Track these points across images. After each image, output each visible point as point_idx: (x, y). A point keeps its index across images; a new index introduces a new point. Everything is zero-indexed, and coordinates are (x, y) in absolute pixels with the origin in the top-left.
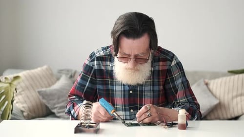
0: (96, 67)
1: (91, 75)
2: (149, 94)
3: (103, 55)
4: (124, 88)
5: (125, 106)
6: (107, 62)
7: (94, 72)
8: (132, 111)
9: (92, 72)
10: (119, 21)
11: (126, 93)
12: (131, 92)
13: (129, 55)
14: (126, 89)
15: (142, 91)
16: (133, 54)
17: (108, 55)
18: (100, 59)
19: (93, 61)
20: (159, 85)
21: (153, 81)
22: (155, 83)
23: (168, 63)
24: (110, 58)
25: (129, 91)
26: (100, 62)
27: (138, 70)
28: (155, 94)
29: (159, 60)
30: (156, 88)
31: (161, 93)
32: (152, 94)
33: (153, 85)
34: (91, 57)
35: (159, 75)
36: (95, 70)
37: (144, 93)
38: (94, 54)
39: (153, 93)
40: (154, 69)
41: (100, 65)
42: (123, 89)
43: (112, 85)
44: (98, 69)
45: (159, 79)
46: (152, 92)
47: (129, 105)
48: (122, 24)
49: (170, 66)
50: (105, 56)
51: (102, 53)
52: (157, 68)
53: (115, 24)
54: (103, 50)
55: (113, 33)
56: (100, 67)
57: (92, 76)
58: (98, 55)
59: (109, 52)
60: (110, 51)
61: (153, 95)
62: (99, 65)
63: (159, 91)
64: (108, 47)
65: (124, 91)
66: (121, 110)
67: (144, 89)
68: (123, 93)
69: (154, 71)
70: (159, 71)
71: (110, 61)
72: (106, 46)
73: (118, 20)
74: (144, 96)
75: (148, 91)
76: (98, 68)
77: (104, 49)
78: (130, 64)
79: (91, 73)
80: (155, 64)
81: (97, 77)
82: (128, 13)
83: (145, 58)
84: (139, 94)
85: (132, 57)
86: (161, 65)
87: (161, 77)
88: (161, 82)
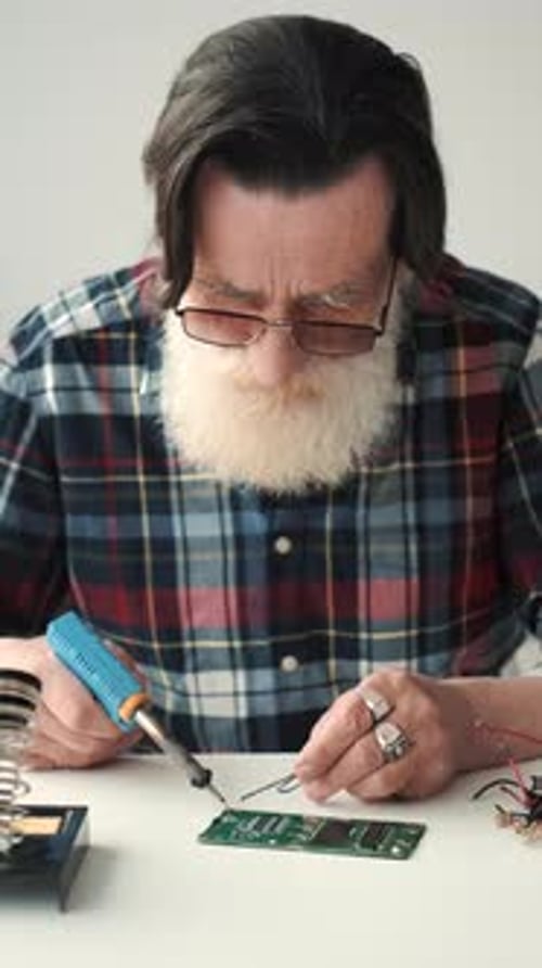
0: (51, 402)
1: (21, 450)
2: (394, 549)
3: (96, 323)
4: (237, 522)
5: (244, 636)
6: (119, 369)
7: (38, 434)
8: (289, 663)
9: (27, 435)
10: (197, 72)
11: (250, 555)
12: (283, 545)
13: (257, 300)
14: (247, 530)
15: (352, 532)
16: (280, 294)
17: (126, 326)
18: (79, 350)
19: (32, 362)
20: (456, 492)
21: (418, 472)
22: (430, 480)
23: (507, 348)
24: (142, 345)
25: (272, 537)
26: (79, 369)
27: (311, 396)
28: (432, 547)
29: (447, 339)
30: (439, 512)
31: (470, 541)
32: (413, 548)
33: (420, 496)
34: (19, 341)
36: (47, 422)
37: (361, 550)
38: (41, 323)
39: (422, 541)
40: (419, 392)
41: (76, 389)
42: (229, 531)
43: (161, 508)
44: (64, 418)
45: (455, 453)
46: (413, 538)
47: (274, 629)
48: (210, 89)
49: (516, 366)
50: (107, 328)
51: (87, 317)
52: (437, 390)
53: (174, 95)
54: (93, 294)
55: (157, 158)
56: (77, 402)
57: (24, 462)
58: (60, 327)
59: (132, 305)
60: (136, 299)
61: (422, 555)
62: (67, 389)
63: (457, 528)
64: (122, 277)
65: (240, 541)
66: (224, 659)
67: (360, 526)
68: (231, 556)
69: (418, 407)
70: (451, 405)
71: (140, 362)
72: (109, 269)
73: (191, 64)
74: (362, 570)
75: (386, 531)
76: (66, 410)
77: (100, 288)
78: (259, 358)
79: (16, 438)
80: (427, 361)
81: (61, 462)
82: (256, 23)
83: (360, 320)
84: (335, 558)
85: (274, 312)
86: (462, 365)
87: (466, 446)
88: (469, 476)
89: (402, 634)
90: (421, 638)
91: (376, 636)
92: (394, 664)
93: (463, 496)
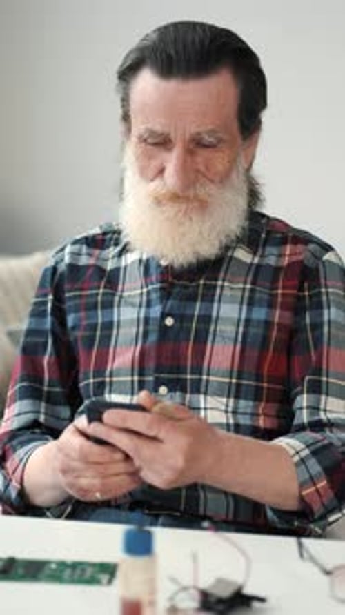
2: (230, 329)
5: (141, 374)
8: (163, 390)
12: (169, 322)
15: (210, 317)
20: (271, 305)
21: (252, 290)
22: (257, 296)
25: (164, 315)
28: (252, 330)
29: (283, 242)
30: (260, 314)
31: (274, 334)
32: (241, 330)
33: (251, 304)
35: (275, 281)
37: (212, 328)
39: (246, 326)
40: (261, 260)
41: (79, 254)
42: (142, 317)
45: (274, 288)
46: (242, 325)
47: (158, 369)
52: (271, 261)
61: (245, 335)
62: (76, 254)
63: (268, 324)
67: (214, 312)
68: (142, 329)
69: (259, 266)
70: (277, 269)
74: (210, 338)
75: (227, 320)
76: (71, 262)
80: (268, 249)
84: (197, 330)
86: (288, 252)
87: (281, 284)
88: (280, 299)
89: (227, 380)
90: (238, 385)
91: (212, 378)
92: (219, 399)
93: (275, 308)
